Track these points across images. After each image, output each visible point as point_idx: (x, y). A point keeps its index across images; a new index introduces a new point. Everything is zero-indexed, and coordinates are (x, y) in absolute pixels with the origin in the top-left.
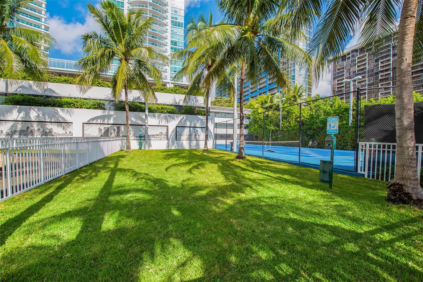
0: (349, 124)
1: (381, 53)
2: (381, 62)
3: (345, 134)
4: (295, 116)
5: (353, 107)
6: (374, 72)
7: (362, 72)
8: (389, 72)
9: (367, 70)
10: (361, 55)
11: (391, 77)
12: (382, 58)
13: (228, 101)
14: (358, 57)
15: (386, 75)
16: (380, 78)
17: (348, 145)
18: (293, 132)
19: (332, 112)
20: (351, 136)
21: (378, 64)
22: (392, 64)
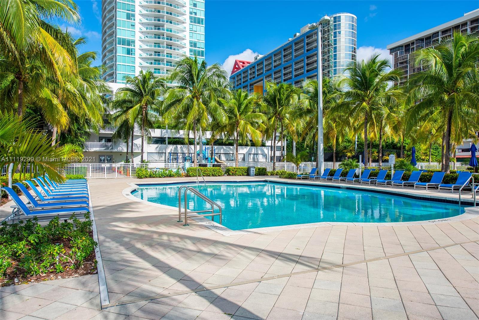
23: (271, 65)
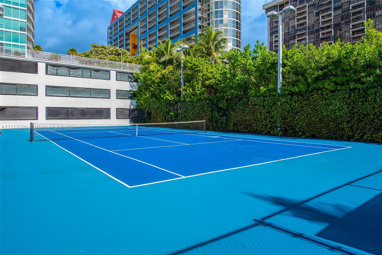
0: (277, 90)
1: (321, 5)
2: (322, 17)
3: (271, 107)
4: (202, 77)
5: (283, 59)
6: (315, 29)
7: (302, 27)
8: (330, 30)
9: (307, 25)
10: (301, 6)
11: (332, 36)
12: (323, 11)
13: (114, 52)
14: (297, 7)
15: (327, 33)
16: (321, 36)
17: (277, 127)
18: (199, 105)
19: (254, 69)
20: (280, 111)
21: (319, 19)
22: (334, 20)
23: (146, 8)
